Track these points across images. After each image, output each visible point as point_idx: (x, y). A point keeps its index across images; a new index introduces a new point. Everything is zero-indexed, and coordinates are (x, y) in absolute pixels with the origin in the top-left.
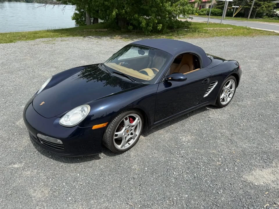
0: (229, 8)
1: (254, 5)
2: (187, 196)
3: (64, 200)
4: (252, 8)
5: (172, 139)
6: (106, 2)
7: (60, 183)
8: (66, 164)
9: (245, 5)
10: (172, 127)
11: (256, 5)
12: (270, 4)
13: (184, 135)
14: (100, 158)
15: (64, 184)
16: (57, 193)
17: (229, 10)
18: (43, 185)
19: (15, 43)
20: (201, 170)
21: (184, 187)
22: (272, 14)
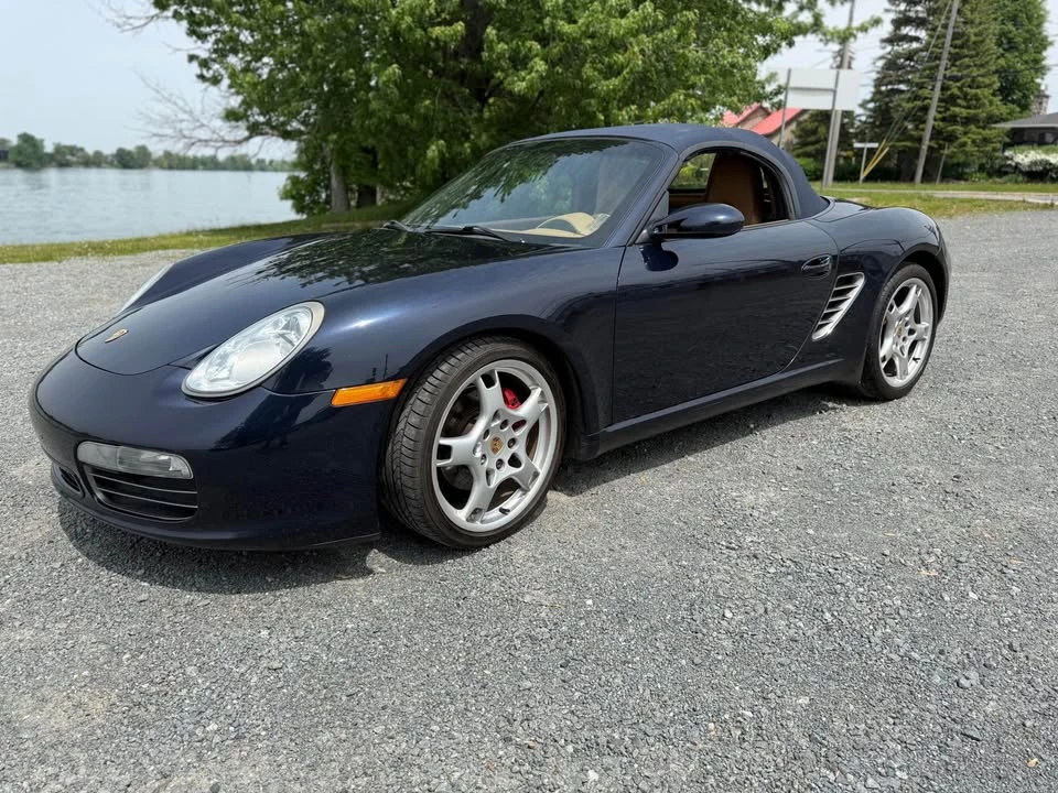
0: (844, 154)
1: (931, 139)
2: (804, 701)
3: (182, 736)
4: (924, 147)
5: (696, 499)
6: (404, 115)
7: (171, 669)
8: (212, 596)
9: (899, 140)
10: (690, 463)
11: (937, 139)
12: (987, 132)
13: (746, 488)
14: (371, 572)
15: (191, 671)
16: (152, 708)
17: (841, 161)
18: (88, 680)
19: (60, 262)
20: (853, 599)
21: (782, 665)
22: (1002, 166)
